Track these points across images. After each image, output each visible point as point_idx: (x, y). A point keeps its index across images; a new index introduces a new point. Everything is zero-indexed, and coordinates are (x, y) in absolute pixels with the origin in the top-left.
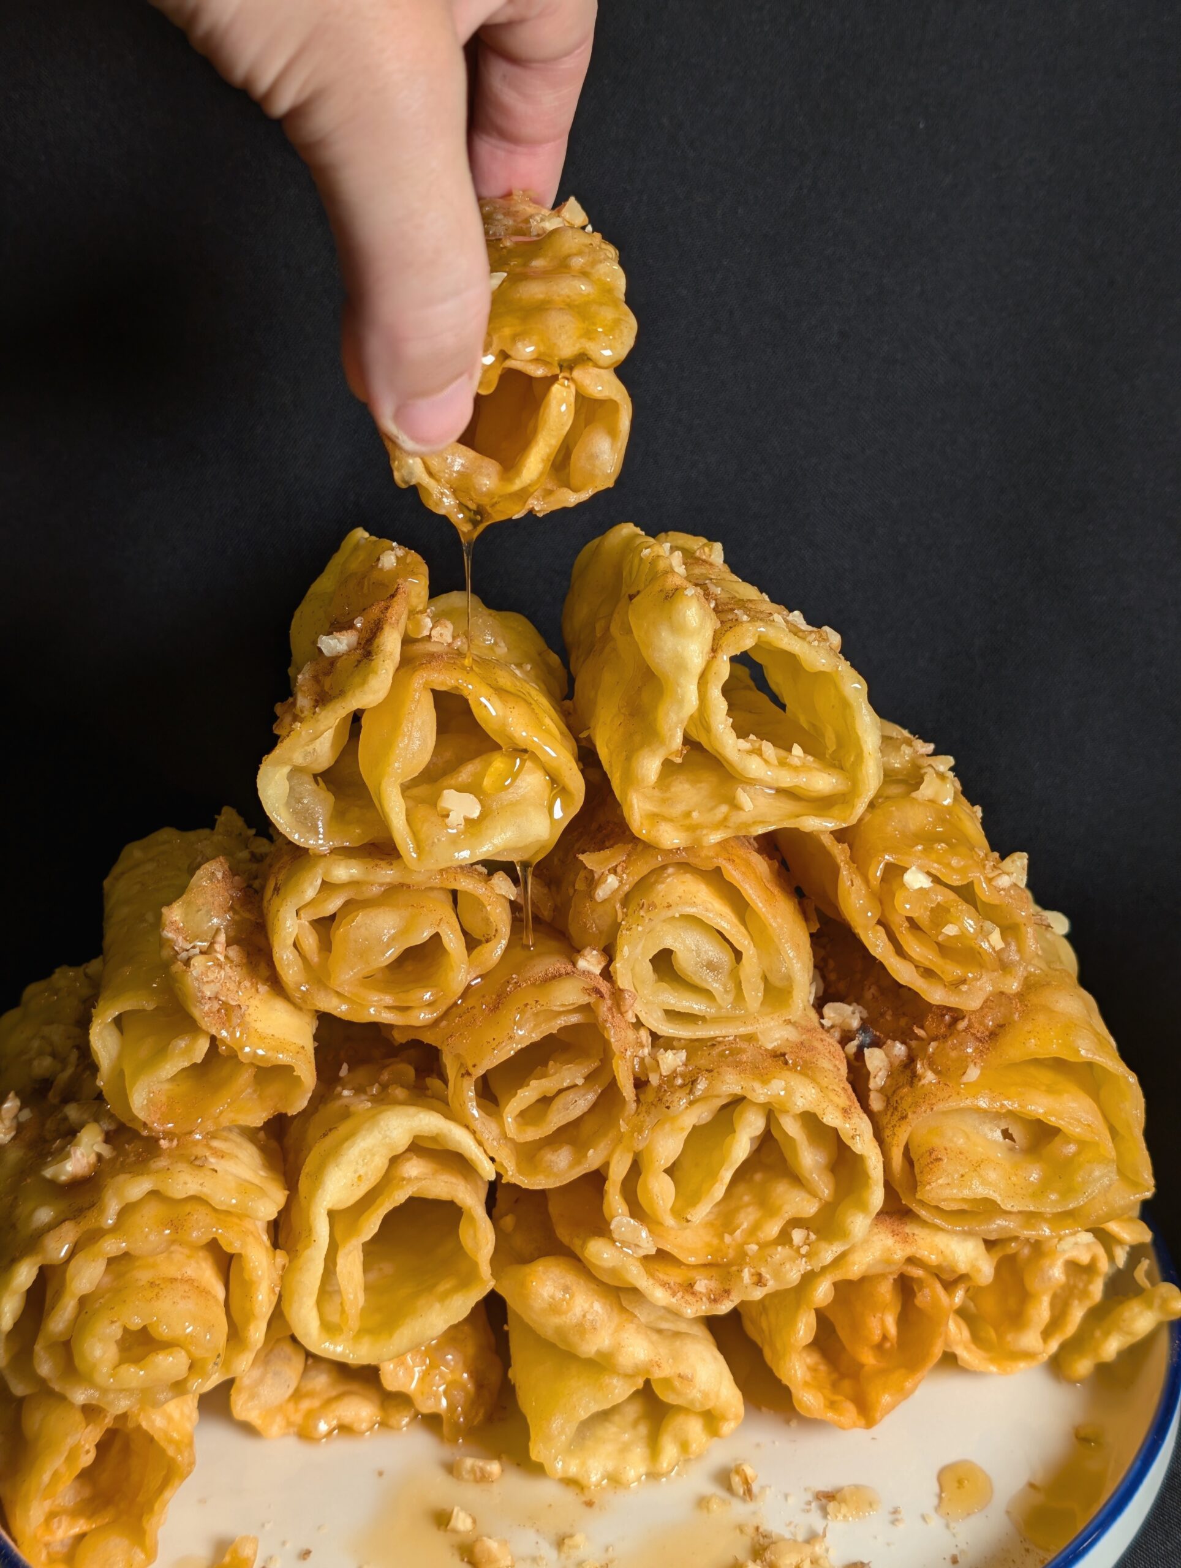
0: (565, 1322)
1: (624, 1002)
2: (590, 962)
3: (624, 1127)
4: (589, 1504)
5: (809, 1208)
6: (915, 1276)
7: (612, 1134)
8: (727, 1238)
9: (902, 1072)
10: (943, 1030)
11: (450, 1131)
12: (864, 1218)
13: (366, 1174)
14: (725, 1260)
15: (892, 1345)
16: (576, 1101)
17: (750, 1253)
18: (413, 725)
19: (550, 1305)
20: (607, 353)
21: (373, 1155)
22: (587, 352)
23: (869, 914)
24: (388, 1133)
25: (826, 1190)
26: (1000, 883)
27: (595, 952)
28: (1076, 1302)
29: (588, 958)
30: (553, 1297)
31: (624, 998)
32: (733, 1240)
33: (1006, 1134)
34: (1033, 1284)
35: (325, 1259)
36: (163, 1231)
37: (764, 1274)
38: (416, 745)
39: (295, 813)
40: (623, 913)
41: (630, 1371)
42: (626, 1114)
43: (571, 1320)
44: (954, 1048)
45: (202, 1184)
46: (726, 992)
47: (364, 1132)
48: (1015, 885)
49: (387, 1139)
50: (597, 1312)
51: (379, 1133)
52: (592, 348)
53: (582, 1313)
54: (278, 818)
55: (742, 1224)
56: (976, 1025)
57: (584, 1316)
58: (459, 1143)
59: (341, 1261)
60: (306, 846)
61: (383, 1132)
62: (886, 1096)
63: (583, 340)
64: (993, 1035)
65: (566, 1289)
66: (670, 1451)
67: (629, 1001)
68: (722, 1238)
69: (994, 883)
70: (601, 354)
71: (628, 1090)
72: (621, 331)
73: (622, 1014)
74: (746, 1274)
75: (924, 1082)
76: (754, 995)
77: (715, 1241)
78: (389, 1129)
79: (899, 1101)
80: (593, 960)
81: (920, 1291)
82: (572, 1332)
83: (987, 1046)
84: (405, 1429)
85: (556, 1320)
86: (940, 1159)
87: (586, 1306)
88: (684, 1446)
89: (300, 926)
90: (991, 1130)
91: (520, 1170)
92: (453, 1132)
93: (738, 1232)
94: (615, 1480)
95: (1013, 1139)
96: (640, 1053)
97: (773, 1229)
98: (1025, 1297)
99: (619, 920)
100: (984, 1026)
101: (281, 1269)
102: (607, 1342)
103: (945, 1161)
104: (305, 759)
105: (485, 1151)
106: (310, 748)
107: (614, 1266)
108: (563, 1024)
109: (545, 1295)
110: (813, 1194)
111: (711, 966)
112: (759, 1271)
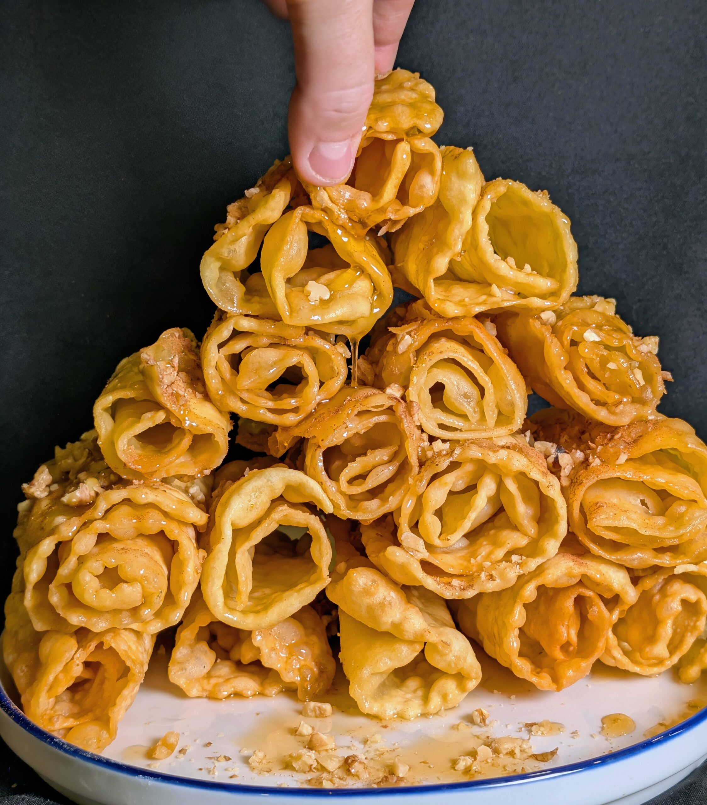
0: (373, 602)
1: (413, 409)
2: (394, 390)
3: (411, 481)
4: (385, 727)
5: (523, 542)
6: (588, 595)
7: (404, 487)
8: (473, 561)
9: (581, 465)
10: (606, 441)
11: (307, 481)
12: (555, 542)
13: (256, 503)
14: (471, 572)
15: (574, 648)
16: (383, 470)
17: (486, 567)
18: (293, 238)
19: (364, 589)
20: (428, 126)
21: (261, 493)
22: (417, 126)
23: (562, 358)
24: (270, 478)
25: (532, 530)
26: (642, 349)
27: (396, 385)
28: (689, 634)
29: (393, 388)
30: (366, 585)
31: (413, 406)
32: (476, 562)
33: (643, 503)
34: (662, 613)
35: (229, 553)
36: (132, 520)
37: (494, 575)
38: (294, 251)
39: (221, 290)
40: (414, 360)
41: (411, 638)
42: (413, 473)
43: (376, 600)
44: (612, 447)
45: (156, 496)
46: (475, 412)
47: (256, 478)
48: (650, 352)
49: (269, 482)
50: (392, 597)
51: (265, 478)
52: (420, 123)
53: (383, 597)
54: (211, 290)
55: (482, 553)
56: (626, 437)
57: (385, 599)
58: (312, 488)
59: (239, 556)
60: (226, 310)
61: (267, 478)
62: (571, 479)
63: (415, 119)
64: (636, 441)
65: (374, 581)
66: (435, 701)
67: (416, 409)
68: (469, 561)
69: (638, 348)
70: (425, 127)
71: (414, 461)
72: (436, 115)
73: (411, 416)
74: (483, 575)
75: (593, 465)
76: (491, 416)
77: (465, 563)
78: (271, 476)
79: (578, 478)
80: (396, 389)
81: (590, 609)
82: (376, 608)
83: (632, 446)
84: (274, 696)
85: (367, 601)
86: (603, 506)
87: (386, 594)
88: (444, 697)
89: (220, 357)
90: (634, 500)
91: (348, 507)
92: (309, 482)
93: (479, 557)
94: (401, 717)
95: (647, 507)
96: (422, 445)
97: (500, 553)
98: (656, 623)
99: (412, 364)
100: (631, 437)
101: (202, 559)
102: (398, 616)
103: (605, 507)
104: (229, 254)
105: (328, 496)
106: (232, 248)
107: (403, 563)
108: (377, 421)
109: (361, 583)
110: (525, 534)
111: (466, 396)
112: (491, 573)
